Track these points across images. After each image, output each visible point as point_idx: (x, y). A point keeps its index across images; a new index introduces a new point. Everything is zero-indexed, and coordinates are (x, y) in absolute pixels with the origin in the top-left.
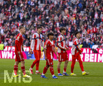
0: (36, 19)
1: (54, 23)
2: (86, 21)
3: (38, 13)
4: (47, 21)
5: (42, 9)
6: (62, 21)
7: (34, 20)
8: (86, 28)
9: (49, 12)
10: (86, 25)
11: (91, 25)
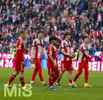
0: (31, 22)
1: (51, 26)
2: (87, 24)
3: (32, 15)
4: (43, 23)
5: (38, 11)
6: (60, 24)
7: (29, 22)
8: (88, 32)
9: (45, 13)
10: (87, 29)
11: (93, 28)
